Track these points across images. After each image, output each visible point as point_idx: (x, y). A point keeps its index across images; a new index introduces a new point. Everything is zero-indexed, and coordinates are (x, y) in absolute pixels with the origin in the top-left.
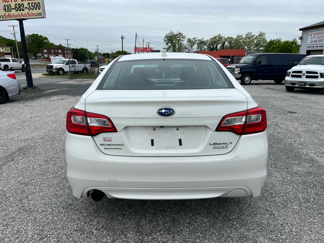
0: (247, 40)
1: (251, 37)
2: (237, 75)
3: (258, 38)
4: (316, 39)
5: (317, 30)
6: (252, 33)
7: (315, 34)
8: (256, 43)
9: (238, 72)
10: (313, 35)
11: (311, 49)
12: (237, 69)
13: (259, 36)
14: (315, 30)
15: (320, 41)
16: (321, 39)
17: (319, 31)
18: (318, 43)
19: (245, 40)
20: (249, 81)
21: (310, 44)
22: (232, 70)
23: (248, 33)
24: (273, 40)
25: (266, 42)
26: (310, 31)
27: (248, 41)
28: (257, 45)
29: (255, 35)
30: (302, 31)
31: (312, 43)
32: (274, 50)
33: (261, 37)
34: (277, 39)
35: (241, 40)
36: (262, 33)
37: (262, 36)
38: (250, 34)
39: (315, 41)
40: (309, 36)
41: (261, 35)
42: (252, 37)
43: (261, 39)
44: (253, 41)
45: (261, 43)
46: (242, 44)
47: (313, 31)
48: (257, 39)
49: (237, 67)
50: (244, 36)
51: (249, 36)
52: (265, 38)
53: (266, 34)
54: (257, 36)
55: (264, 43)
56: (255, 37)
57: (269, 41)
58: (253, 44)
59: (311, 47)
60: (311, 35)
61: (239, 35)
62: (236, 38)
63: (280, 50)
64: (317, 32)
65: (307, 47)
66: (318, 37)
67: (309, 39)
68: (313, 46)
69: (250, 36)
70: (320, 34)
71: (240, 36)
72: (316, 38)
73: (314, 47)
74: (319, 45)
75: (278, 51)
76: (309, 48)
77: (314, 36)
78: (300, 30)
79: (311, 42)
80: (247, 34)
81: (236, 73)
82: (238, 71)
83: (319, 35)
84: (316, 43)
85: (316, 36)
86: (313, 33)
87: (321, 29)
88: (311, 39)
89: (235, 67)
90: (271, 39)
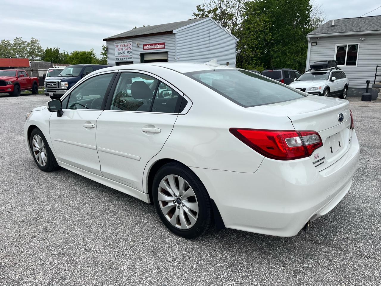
0: (16, 47)
1: (21, 44)
2: (65, 90)
3: (30, 45)
4: (123, 51)
5: (123, 42)
6: (22, 39)
7: (121, 46)
8: (29, 51)
9: (66, 87)
10: (119, 46)
11: (120, 61)
12: (63, 83)
13: (31, 43)
14: (121, 42)
15: (128, 53)
16: (129, 51)
17: (125, 42)
18: (126, 55)
19: (14, 47)
20: (80, 97)
21: (118, 55)
22: (57, 85)
23: (17, 38)
24: (49, 49)
25: (42, 51)
26: (116, 42)
27: (19, 49)
28: (31, 53)
29: (26, 42)
30: (106, 42)
31: (120, 55)
32: (72, 61)
33: (34, 44)
34: (54, 48)
35: (9, 47)
36: (34, 40)
37: (36, 43)
38: (19, 40)
39: (123, 53)
40: (115, 48)
41: (34, 42)
42: (23, 44)
43: (34, 46)
44: (24, 49)
45: (36, 51)
46: (12, 51)
47: (119, 42)
48: (30, 47)
49: (62, 81)
50: (12, 42)
51: (18, 42)
52: (40, 46)
53: (39, 41)
54: (29, 43)
55: (39, 52)
56: (26, 44)
57: (46, 50)
58: (27, 52)
59: (120, 59)
60: (118, 46)
61: (4, 40)
62: (2, 43)
63: (80, 62)
64: (123, 43)
65: (115, 59)
66: (125, 49)
67: (115, 50)
68: (121, 57)
69: (20, 42)
70: (127, 45)
71: (6, 41)
72: (124, 49)
73: (122, 59)
74: (128, 57)
75: (77, 62)
76: (117, 60)
77: (122, 48)
78: (104, 40)
79: (119, 53)
80: (15, 40)
81: (63, 88)
82: (65, 85)
83: (127, 47)
84: (124, 55)
85: (123, 48)
86: (119, 44)
87: (127, 41)
88: (119, 50)
89: (60, 81)
90: (47, 48)
